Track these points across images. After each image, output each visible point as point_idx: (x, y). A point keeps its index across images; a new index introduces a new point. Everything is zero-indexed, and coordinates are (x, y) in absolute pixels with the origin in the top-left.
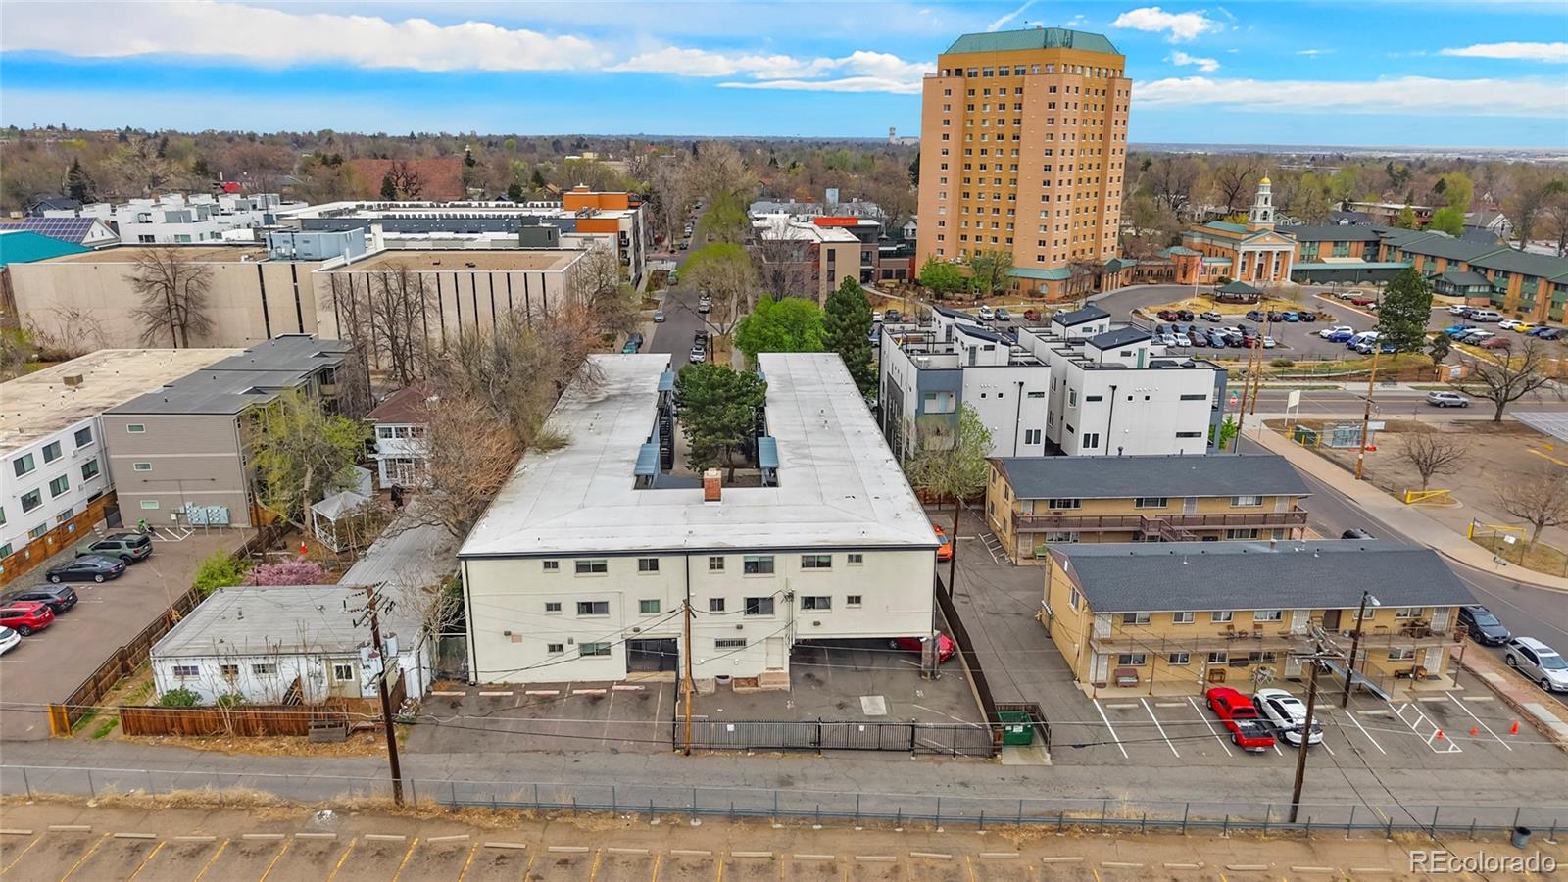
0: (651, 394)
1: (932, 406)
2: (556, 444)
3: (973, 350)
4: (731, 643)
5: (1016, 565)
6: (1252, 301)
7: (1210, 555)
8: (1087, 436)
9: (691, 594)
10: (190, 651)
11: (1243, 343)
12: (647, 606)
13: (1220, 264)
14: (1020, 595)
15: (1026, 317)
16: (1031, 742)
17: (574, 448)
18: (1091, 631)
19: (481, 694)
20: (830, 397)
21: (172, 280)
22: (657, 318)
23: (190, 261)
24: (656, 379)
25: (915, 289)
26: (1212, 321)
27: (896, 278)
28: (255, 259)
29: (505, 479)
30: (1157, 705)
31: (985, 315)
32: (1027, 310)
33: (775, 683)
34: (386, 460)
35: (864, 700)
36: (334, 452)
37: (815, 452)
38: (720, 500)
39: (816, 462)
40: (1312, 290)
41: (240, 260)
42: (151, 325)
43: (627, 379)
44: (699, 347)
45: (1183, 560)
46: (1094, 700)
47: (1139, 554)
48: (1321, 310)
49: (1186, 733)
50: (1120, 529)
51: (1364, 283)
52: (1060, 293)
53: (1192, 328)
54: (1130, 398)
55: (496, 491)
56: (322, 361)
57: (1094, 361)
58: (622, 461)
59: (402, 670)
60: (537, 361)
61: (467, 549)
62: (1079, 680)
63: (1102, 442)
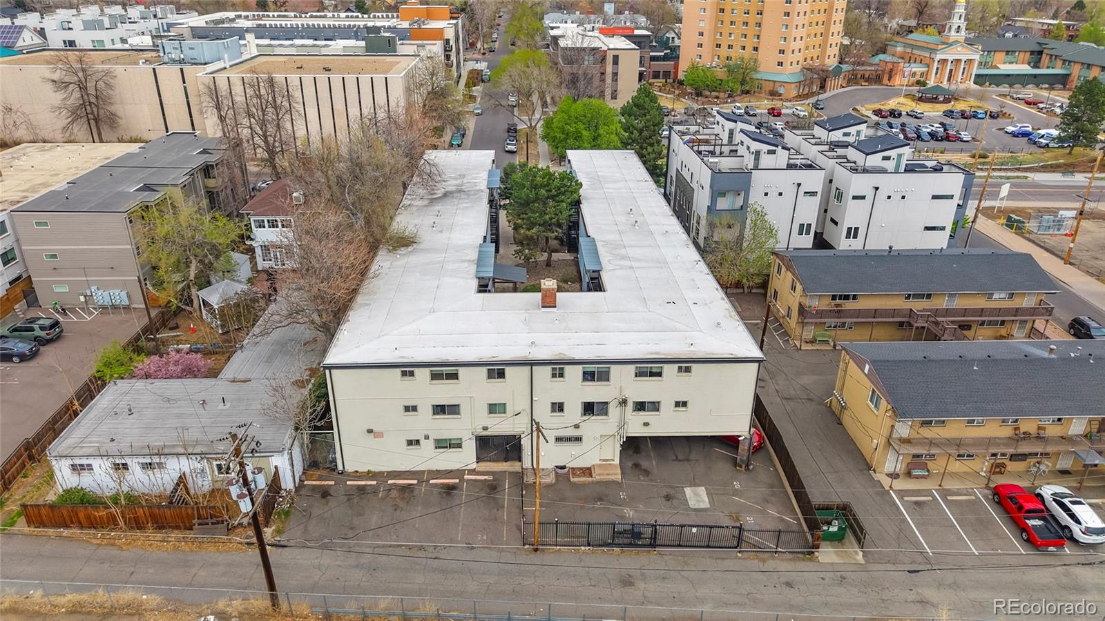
0: (482, 191)
1: (722, 204)
2: (404, 242)
3: (757, 154)
4: (569, 439)
5: (800, 349)
6: (947, 101)
7: (997, 360)
8: (849, 229)
9: (534, 399)
10: (84, 450)
11: (946, 137)
12: (495, 408)
13: (918, 69)
14: (807, 380)
15: (769, 113)
16: (843, 538)
17: (421, 246)
18: (892, 431)
19: (348, 483)
20: (635, 195)
21: (83, 80)
22: (476, 111)
23: (98, 64)
24: (485, 175)
25: (678, 88)
26: (916, 118)
27: (663, 78)
28: (151, 63)
29: (362, 281)
30: (949, 498)
31: (738, 111)
32: (771, 107)
33: (608, 474)
34: (261, 246)
35: (688, 491)
36: (214, 247)
37: (630, 252)
38: (555, 307)
39: (634, 264)
40: (990, 91)
41: (138, 64)
42: (70, 119)
43: (460, 175)
44: (512, 138)
45: (973, 365)
46: (891, 491)
47: (932, 358)
48: (1002, 109)
49: (979, 527)
50: (891, 320)
51: (1030, 86)
52: (794, 93)
53: (903, 125)
54: (889, 197)
55: (355, 291)
56: (205, 157)
57: (857, 163)
58: (464, 261)
59: (276, 467)
60: (387, 169)
61: (330, 359)
62: (874, 471)
63: (861, 234)
